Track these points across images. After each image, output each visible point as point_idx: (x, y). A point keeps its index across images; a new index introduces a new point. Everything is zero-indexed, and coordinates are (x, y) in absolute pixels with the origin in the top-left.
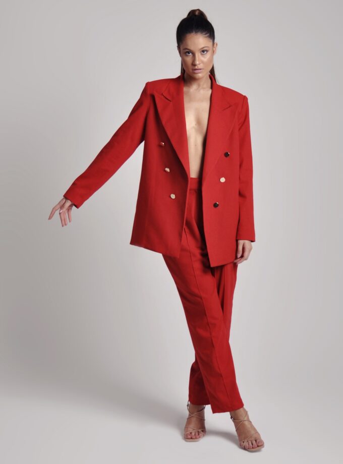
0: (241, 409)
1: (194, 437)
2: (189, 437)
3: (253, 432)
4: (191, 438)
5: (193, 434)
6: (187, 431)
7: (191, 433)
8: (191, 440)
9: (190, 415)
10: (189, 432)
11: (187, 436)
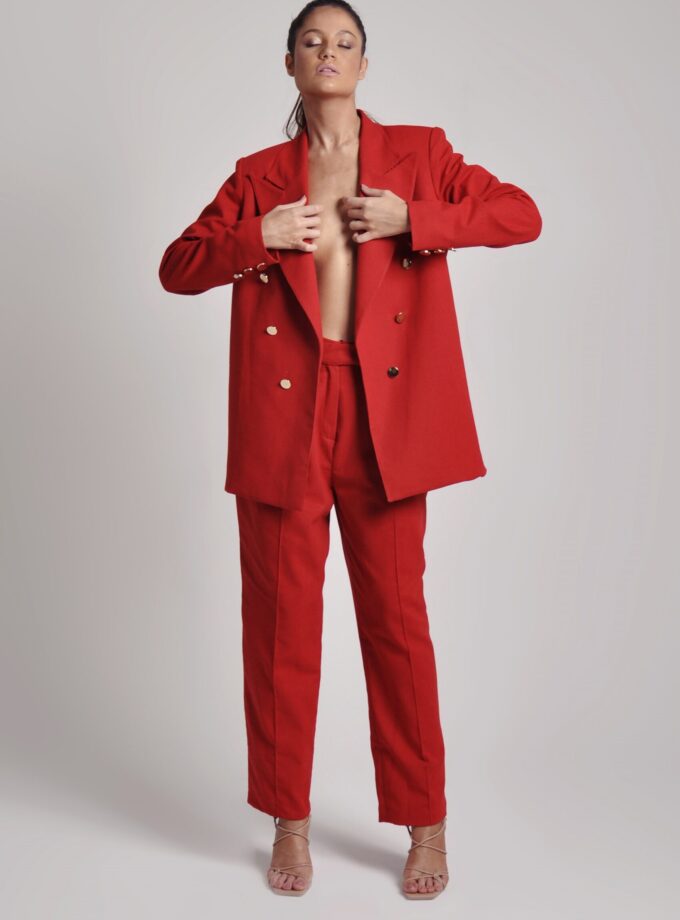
1: (424, 890)
2: (413, 889)
4: (418, 892)
5: (422, 883)
6: (409, 877)
7: (417, 881)
8: (418, 896)
9: (413, 844)
10: (412, 880)
11: (408, 887)
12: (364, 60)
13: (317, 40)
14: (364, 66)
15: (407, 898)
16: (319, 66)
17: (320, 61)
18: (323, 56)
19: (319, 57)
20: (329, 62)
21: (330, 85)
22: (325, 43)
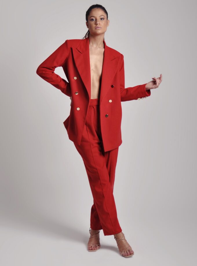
0: (120, 233)
1: (93, 249)
2: (91, 249)
3: (127, 246)
4: (92, 250)
5: (93, 247)
6: (89, 246)
7: (91, 247)
9: (91, 236)
10: (90, 246)
11: (89, 248)
12: (108, 21)
13: (94, 19)
14: (108, 22)
15: (89, 251)
16: (96, 27)
17: (96, 25)
18: (96, 24)
19: (95, 24)
20: (98, 26)
21: (99, 31)
22: (96, 20)
